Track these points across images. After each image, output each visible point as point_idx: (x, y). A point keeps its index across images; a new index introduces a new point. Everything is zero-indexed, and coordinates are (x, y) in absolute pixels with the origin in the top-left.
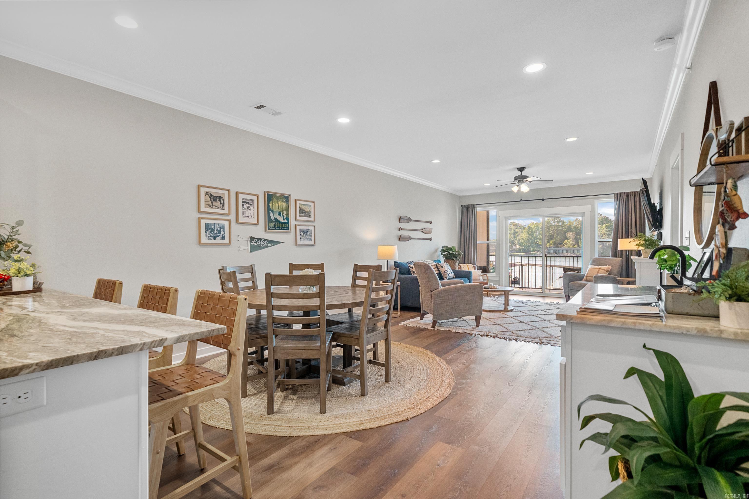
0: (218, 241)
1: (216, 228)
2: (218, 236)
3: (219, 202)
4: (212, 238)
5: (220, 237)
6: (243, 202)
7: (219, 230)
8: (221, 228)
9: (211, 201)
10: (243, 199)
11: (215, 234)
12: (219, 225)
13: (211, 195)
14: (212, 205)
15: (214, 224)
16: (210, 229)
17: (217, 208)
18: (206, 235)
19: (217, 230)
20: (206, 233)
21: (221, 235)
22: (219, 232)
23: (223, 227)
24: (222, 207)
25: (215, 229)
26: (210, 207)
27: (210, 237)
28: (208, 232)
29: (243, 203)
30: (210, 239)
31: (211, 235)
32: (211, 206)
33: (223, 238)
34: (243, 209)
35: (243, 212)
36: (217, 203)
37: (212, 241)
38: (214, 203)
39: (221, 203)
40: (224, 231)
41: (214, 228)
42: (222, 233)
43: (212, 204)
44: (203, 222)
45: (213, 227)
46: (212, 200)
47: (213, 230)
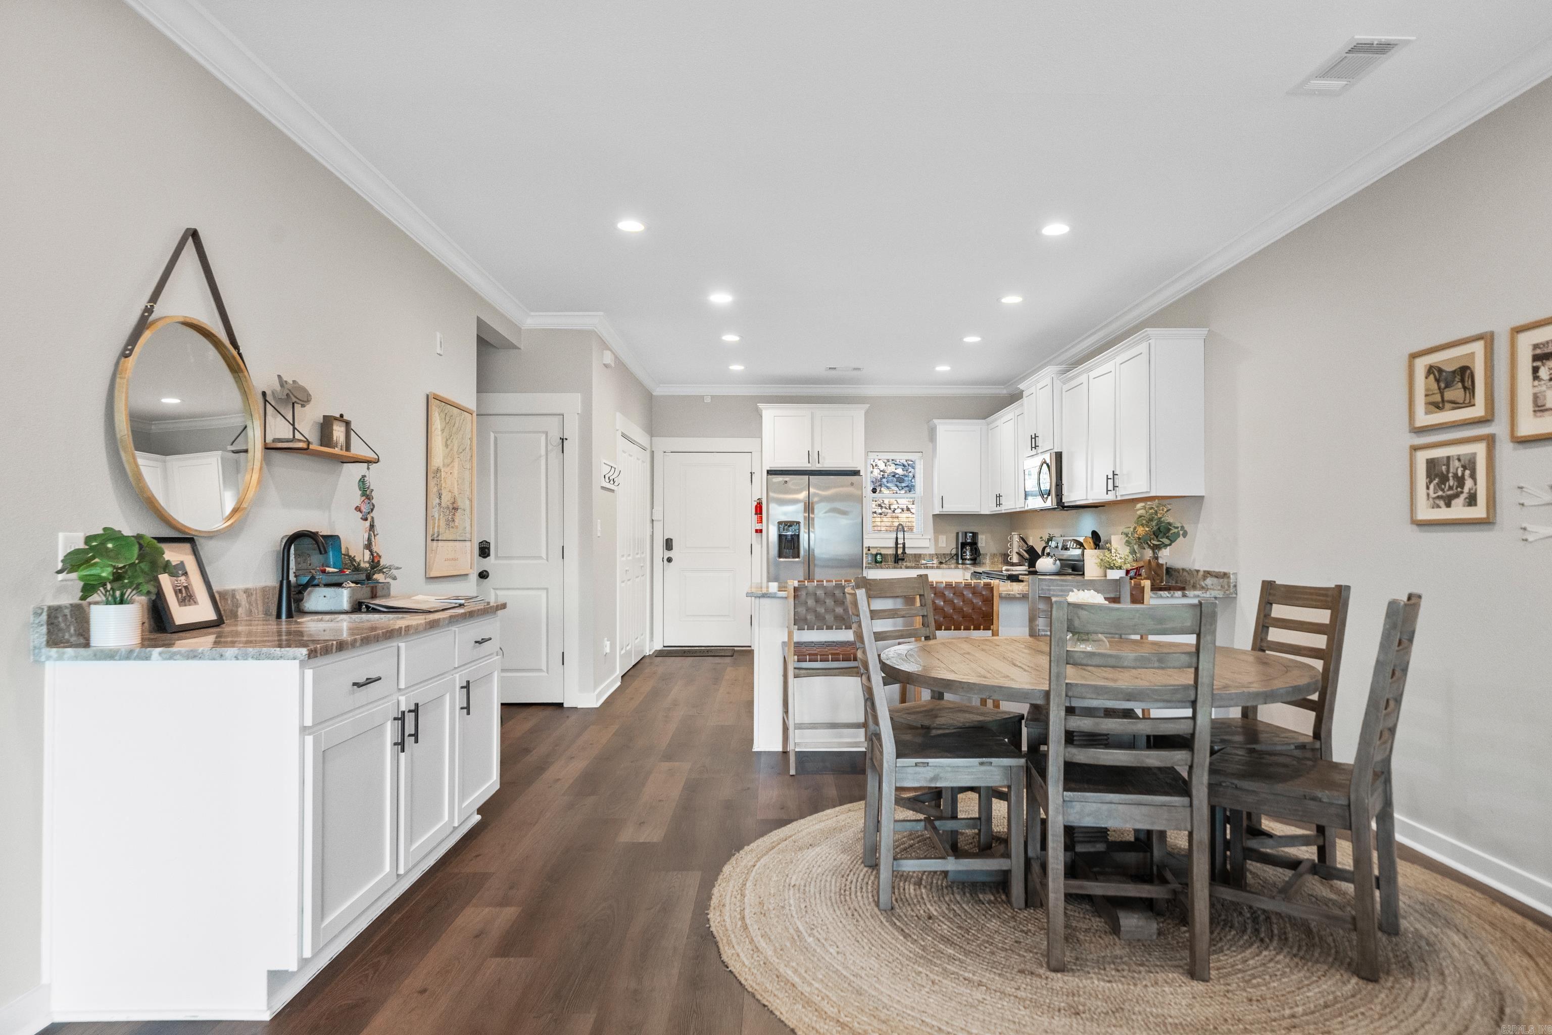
0: (1459, 510)
1: (1451, 470)
2: (1457, 496)
3: (1460, 385)
4: (1441, 503)
5: (1463, 496)
6: (1536, 358)
7: (1460, 474)
8: (1464, 468)
9: (1439, 388)
10: (1536, 346)
11: (1451, 488)
12: (1459, 460)
13: (1440, 371)
14: (1443, 401)
15: (1448, 458)
16: (1436, 476)
17: (1456, 405)
18: (1428, 495)
19: (1455, 476)
20: (1428, 488)
21: (1466, 490)
22: (1461, 481)
23: (1470, 465)
24: (1467, 401)
25: (1450, 475)
26: (1438, 408)
27: (1437, 502)
28: (1432, 487)
29: (1535, 364)
30: (1439, 507)
31: (1440, 493)
32: (1438, 406)
33: (1472, 500)
34: (1536, 383)
35: (1536, 397)
36: (1456, 393)
37: (1444, 513)
38: (1449, 395)
39: (1465, 388)
40: (1473, 476)
41: (1448, 471)
42: (1469, 483)
43: (1442, 397)
44: (1422, 458)
45: (1444, 468)
46: (1443, 385)
47: (1444, 479)
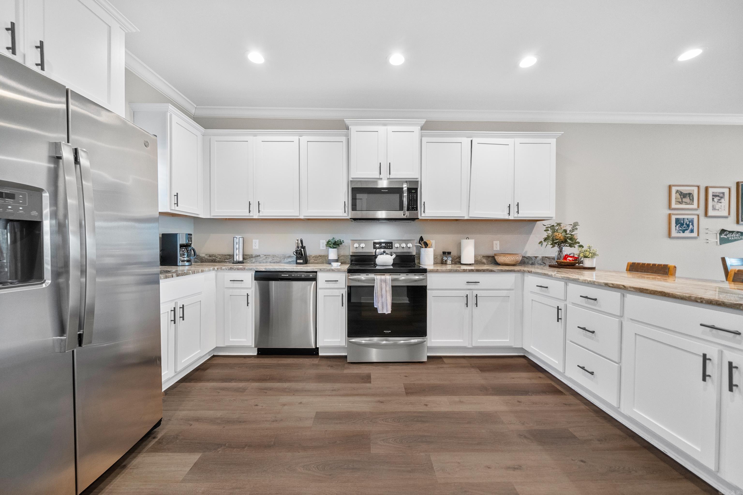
0: (687, 234)
1: (685, 222)
2: (687, 230)
3: (688, 198)
4: (681, 232)
5: (689, 230)
6: (713, 196)
7: (688, 223)
8: (690, 222)
9: (681, 198)
10: (713, 193)
11: (684, 227)
12: (688, 219)
13: (681, 193)
14: (682, 201)
15: (684, 219)
16: (679, 223)
18: (676, 229)
19: (686, 224)
20: (676, 227)
21: (690, 228)
22: (688, 226)
23: (692, 221)
24: (691, 203)
25: (684, 224)
26: (680, 203)
27: (680, 231)
28: (677, 226)
29: (713, 197)
30: (680, 233)
31: (681, 229)
32: (681, 203)
33: (692, 231)
34: (713, 202)
35: (713, 206)
36: (687, 200)
37: (682, 235)
38: (684, 200)
39: (690, 199)
40: (693, 224)
41: (684, 222)
42: (691, 227)
43: (682, 200)
44: (673, 218)
45: (682, 222)
46: (682, 197)
47: (682, 224)
